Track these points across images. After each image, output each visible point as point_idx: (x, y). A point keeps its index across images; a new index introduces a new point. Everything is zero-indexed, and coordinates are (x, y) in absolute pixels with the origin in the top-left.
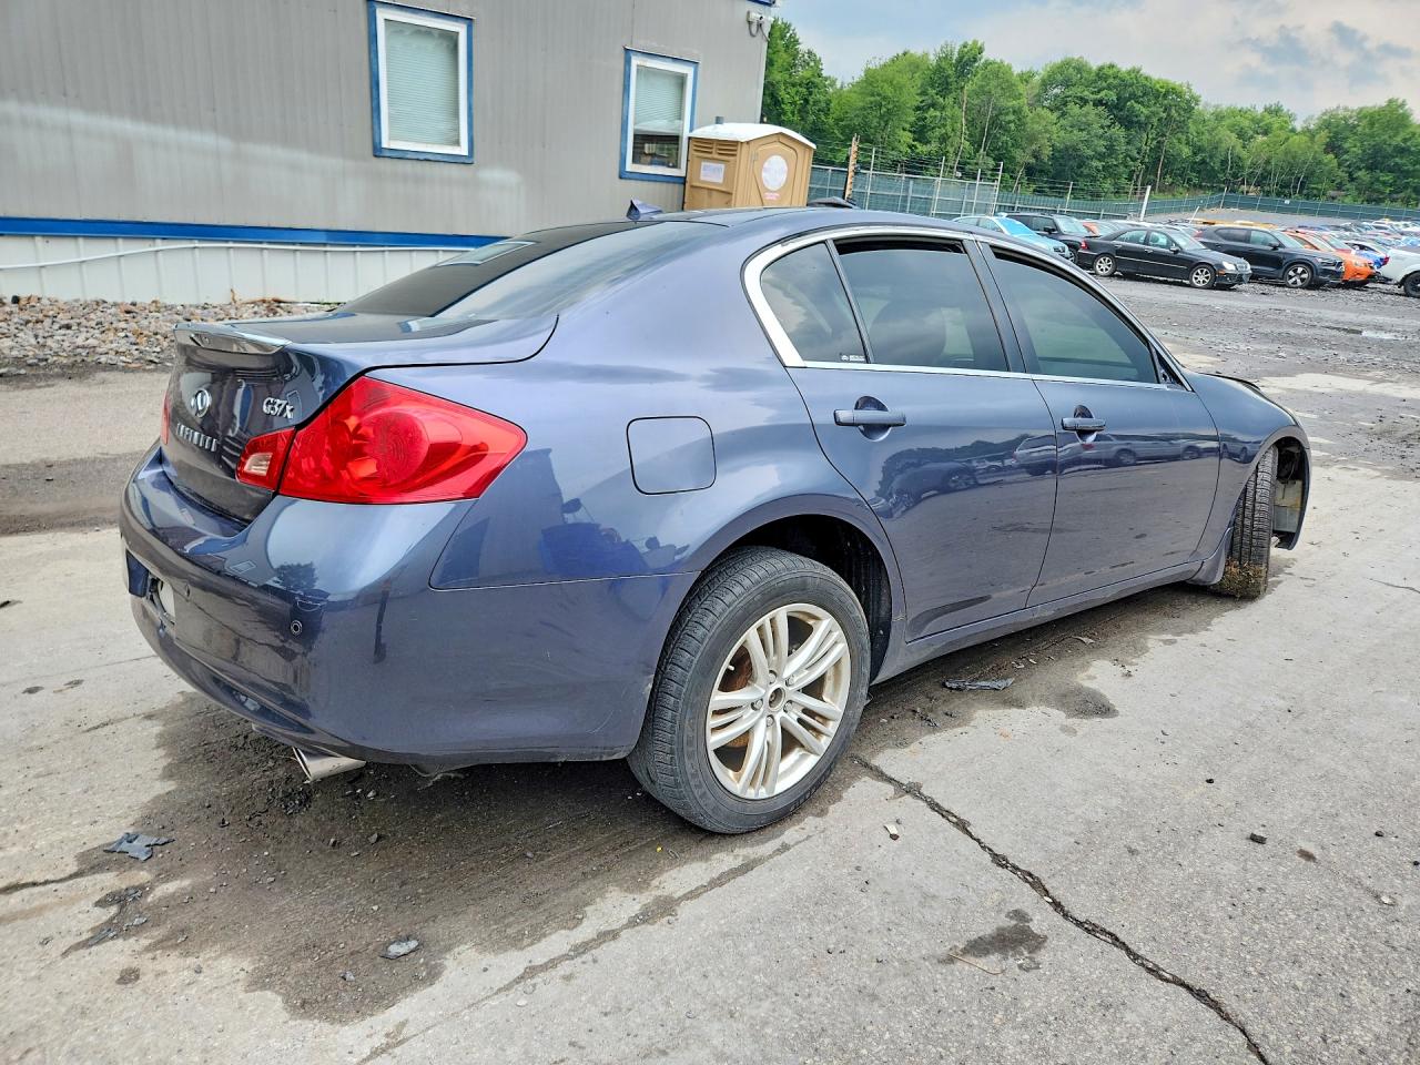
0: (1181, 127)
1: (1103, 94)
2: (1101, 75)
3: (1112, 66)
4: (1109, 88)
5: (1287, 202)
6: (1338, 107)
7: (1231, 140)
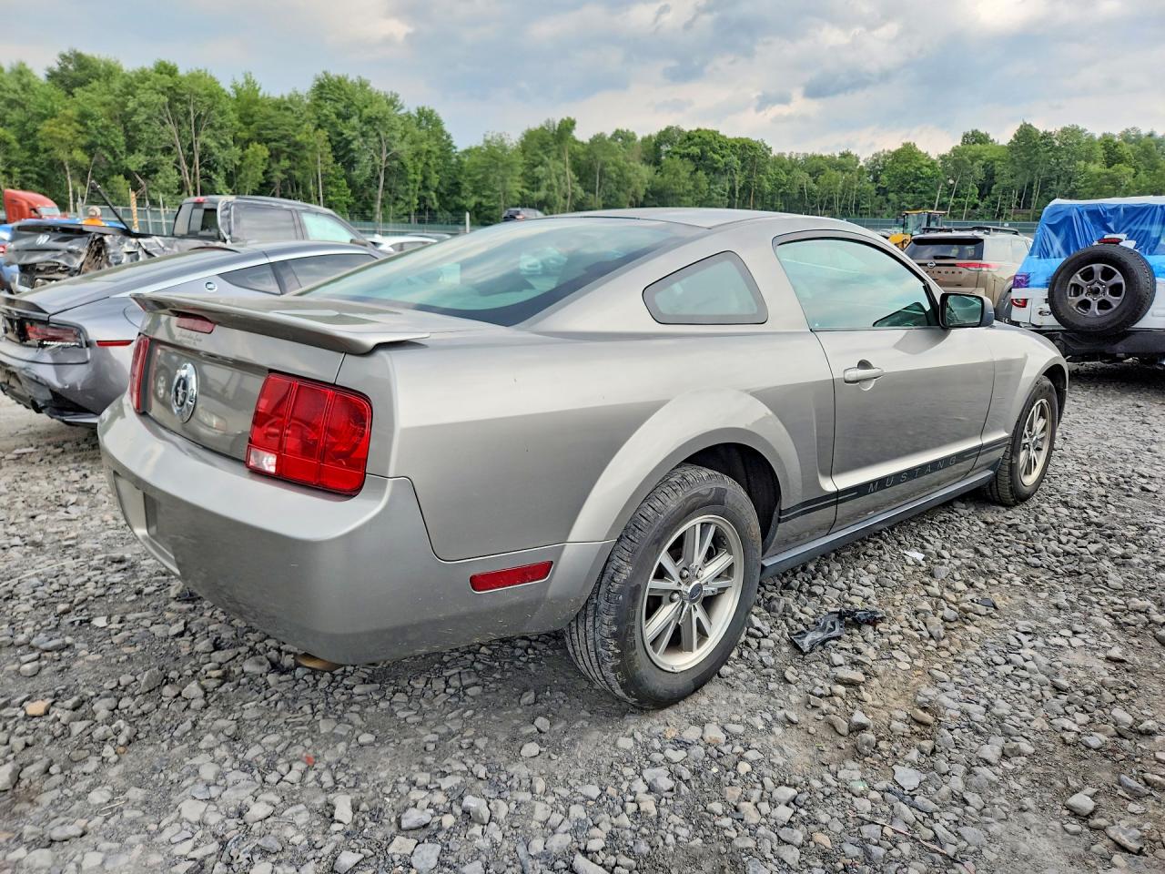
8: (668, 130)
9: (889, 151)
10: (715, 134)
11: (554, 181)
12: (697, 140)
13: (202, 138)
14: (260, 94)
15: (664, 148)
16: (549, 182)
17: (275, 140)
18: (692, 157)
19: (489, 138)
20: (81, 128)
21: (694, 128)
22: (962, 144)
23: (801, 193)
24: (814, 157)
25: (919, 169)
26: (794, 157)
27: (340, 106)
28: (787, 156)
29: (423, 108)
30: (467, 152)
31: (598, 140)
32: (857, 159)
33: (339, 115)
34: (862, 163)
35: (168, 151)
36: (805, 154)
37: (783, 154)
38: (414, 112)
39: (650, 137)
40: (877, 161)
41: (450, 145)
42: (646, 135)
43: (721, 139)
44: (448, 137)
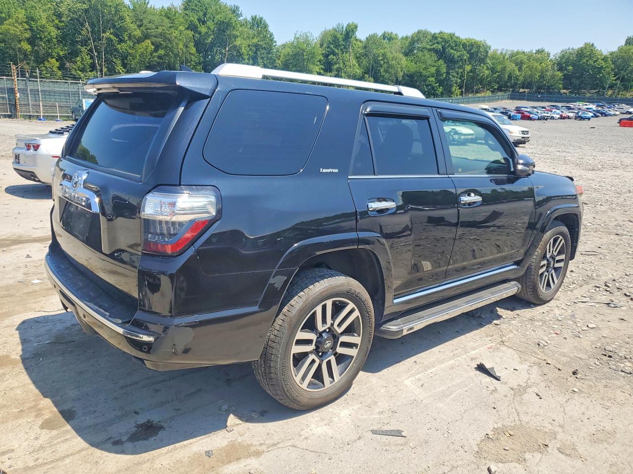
0: (482, 61)
1: (434, 46)
2: (434, 37)
3: (441, 33)
4: (438, 43)
5: (539, 96)
6: (569, 49)
7: (511, 67)
8: (419, 32)
9: (572, 49)
10: (452, 36)
11: (341, 65)
12: (439, 39)
13: (107, 34)
14: (149, 6)
15: (417, 45)
16: (338, 66)
17: (155, 36)
18: (436, 51)
19: (298, 36)
20: (27, 27)
21: (437, 31)
22: (626, 45)
23: (510, 77)
24: (518, 53)
25: (596, 61)
26: (504, 52)
27: (201, 14)
28: (499, 52)
29: (256, 17)
30: (284, 46)
31: (372, 39)
32: (549, 54)
33: (199, 20)
34: (552, 57)
35: (85, 43)
36: (512, 51)
37: (497, 50)
38: (249, 19)
39: (407, 38)
40: (563, 56)
41: (272, 40)
42: (404, 36)
43: (456, 39)
44: (271, 35)
